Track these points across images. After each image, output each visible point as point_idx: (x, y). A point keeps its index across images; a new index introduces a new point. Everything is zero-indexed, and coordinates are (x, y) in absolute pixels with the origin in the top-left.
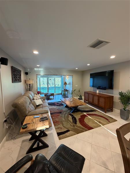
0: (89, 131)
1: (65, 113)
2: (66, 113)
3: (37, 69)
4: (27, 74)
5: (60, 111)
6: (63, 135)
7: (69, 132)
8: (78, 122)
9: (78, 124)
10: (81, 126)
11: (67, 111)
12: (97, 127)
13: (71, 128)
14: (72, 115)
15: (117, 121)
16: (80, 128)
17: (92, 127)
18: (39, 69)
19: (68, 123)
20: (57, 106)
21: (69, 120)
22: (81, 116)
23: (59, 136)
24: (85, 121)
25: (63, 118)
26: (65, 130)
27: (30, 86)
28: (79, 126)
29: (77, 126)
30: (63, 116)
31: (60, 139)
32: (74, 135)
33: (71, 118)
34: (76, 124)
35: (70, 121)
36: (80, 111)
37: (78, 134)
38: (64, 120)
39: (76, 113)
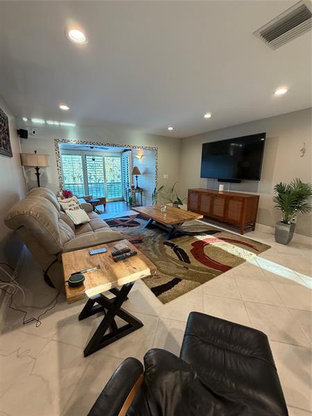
0: (224, 274)
1: (151, 241)
2: (155, 242)
3: (56, 123)
4: (26, 137)
5: (137, 238)
6: (169, 291)
7: (180, 283)
8: (192, 258)
9: (194, 262)
10: (203, 266)
11: (154, 236)
12: (238, 264)
13: (180, 274)
14: (172, 245)
15: (269, 247)
16: (202, 271)
17: (229, 265)
18: (62, 124)
19: (170, 264)
20: (125, 226)
21: (168, 256)
22: (193, 245)
23: (161, 296)
24: (206, 254)
25: (151, 253)
26: (170, 279)
27: (38, 174)
28: (198, 267)
29: (193, 267)
30: (150, 248)
31: (164, 301)
32: (196, 287)
33: (172, 250)
34: (190, 263)
35: (173, 259)
36: (187, 235)
37: (202, 283)
38: (157, 257)
39: (178, 239)
